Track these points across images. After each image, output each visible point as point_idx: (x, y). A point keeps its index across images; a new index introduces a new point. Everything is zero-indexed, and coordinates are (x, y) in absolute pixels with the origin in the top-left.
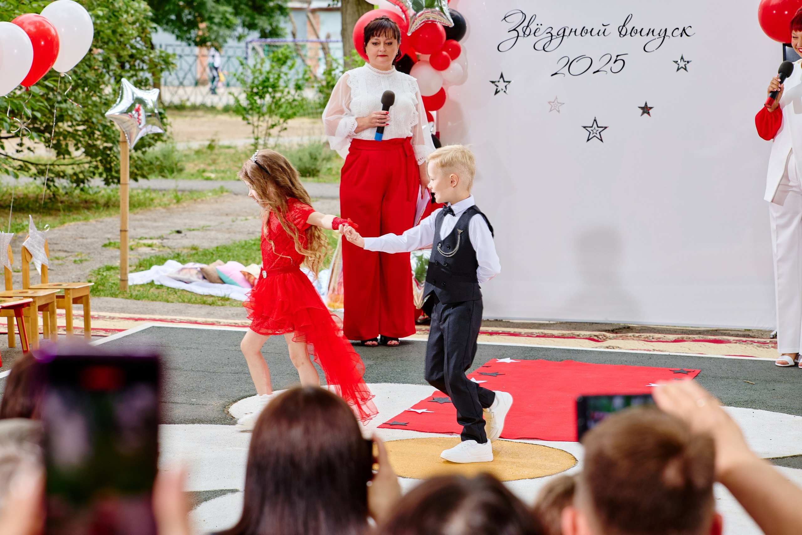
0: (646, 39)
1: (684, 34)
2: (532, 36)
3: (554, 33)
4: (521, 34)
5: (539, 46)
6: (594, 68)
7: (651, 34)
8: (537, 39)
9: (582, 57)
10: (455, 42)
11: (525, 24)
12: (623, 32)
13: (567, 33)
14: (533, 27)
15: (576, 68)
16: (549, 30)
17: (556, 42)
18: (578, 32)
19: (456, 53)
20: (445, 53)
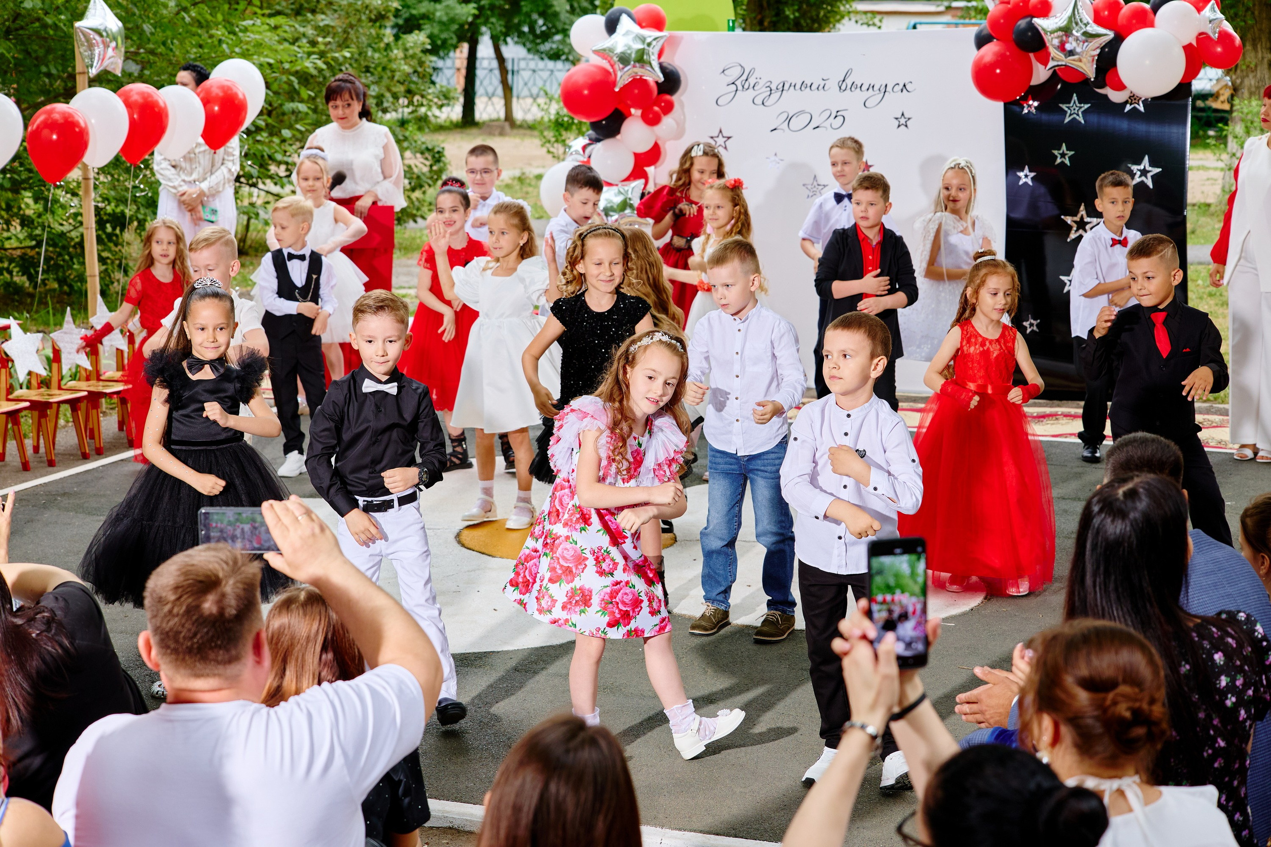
0: (866, 94)
1: (904, 90)
2: (751, 90)
3: (774, 87)
4: (740, 88)
5: (758, 101)
6: (814, 124)
7: (871, 89)
8: (755, 93)
9: (802, 112)
10: (668, 97)
11: (744, 77)
12: (843, 87)
13: (786, 87)
14: (752, 81)
15: (796, 123)
16: (768, 84)
17: (775, 96)
18: (798, 87)
19: (668, 108)
20: (656, 108)
